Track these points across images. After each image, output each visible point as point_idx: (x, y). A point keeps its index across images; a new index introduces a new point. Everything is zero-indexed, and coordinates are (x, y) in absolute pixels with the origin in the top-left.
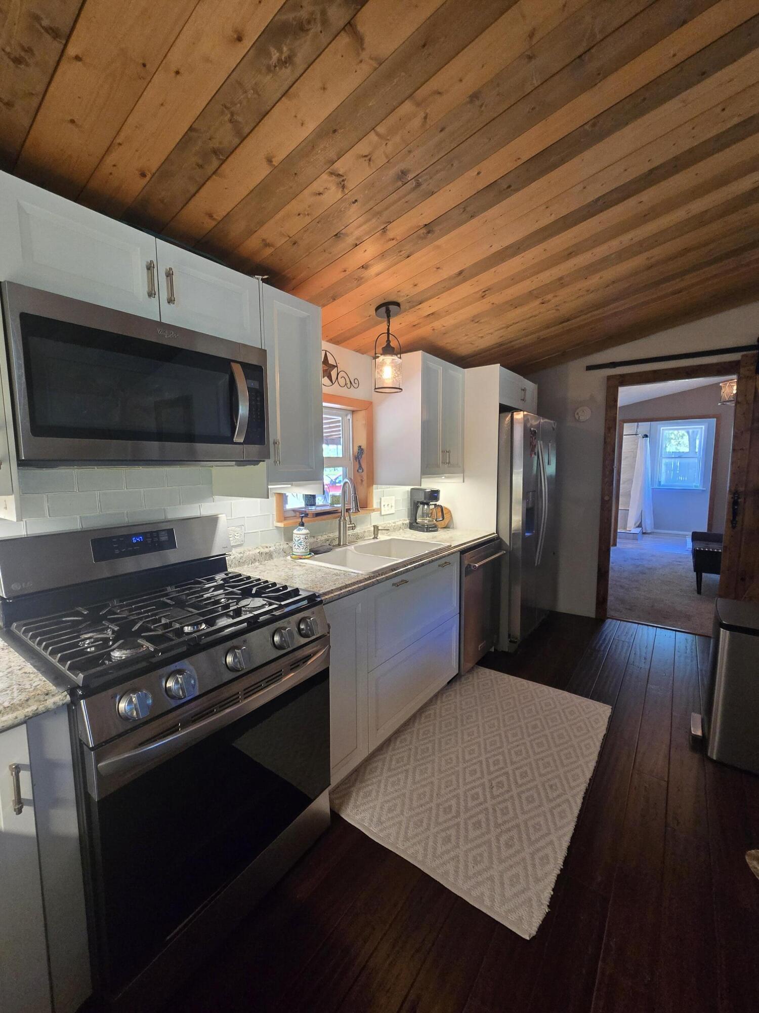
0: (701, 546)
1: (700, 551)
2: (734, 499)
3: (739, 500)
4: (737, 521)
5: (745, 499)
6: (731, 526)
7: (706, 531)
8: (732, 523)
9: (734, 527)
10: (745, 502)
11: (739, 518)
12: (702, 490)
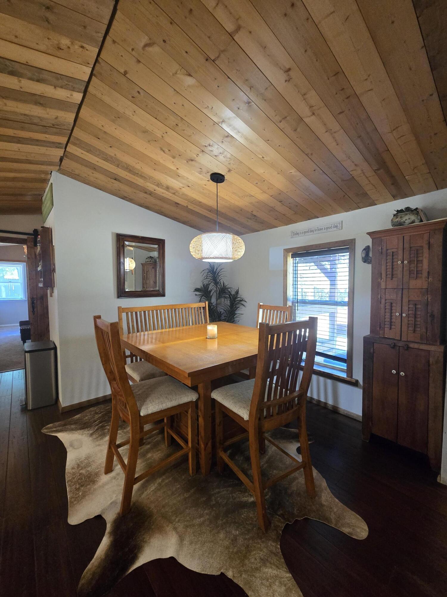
0: (25, 327)
1: (23, 329)
2: (32, 301)
3: (34, 302)
4: (35, 311)
5: (37, 301)
6: (32, 313)
7: (28, 320)
8: (33, 313)
9: (34, 314)
10: (37, 302)
11: (35, 310)
12: (25, 300)
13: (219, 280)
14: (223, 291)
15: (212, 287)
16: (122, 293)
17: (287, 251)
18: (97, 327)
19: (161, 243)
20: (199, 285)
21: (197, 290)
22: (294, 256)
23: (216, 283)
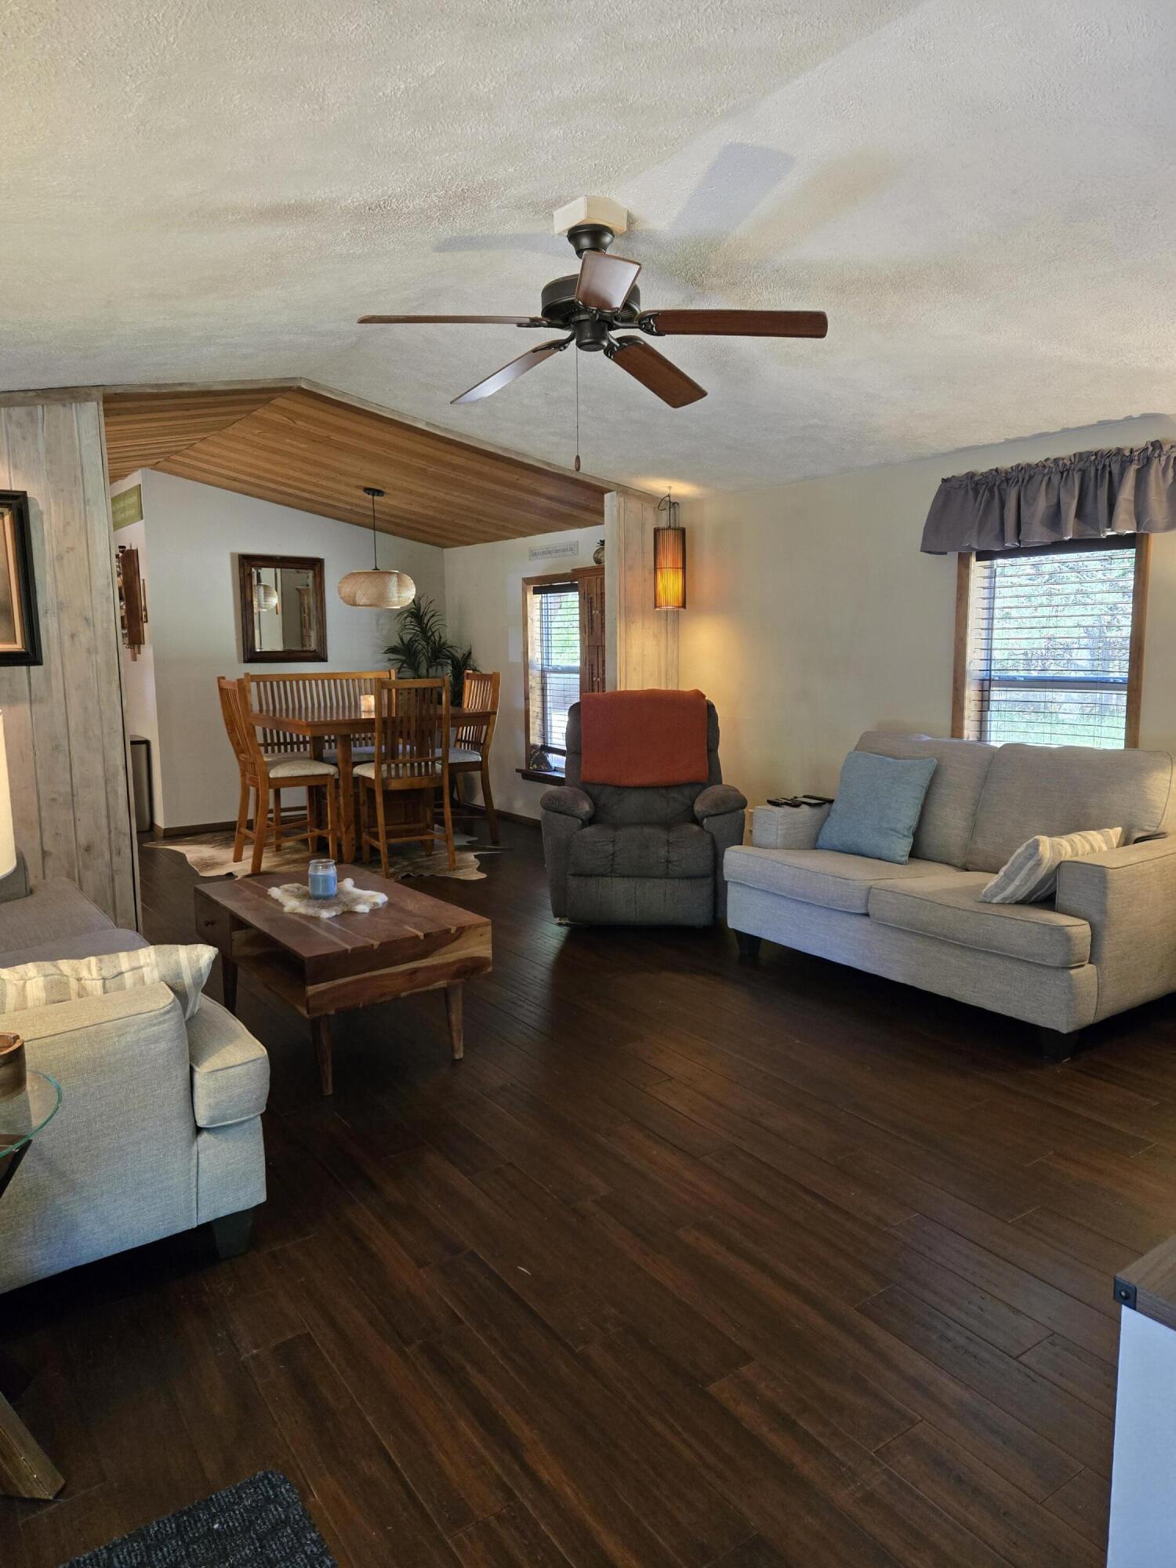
13: (430, 633)
14: (439, 652)
15: (421, 645)
16: (252, 655)
17: (527, 581)
18: (221, 689)
19: (315, 565)
20: (395, 642)
21: (392, 650)
22: (536, 591)
23: (427, 639)
